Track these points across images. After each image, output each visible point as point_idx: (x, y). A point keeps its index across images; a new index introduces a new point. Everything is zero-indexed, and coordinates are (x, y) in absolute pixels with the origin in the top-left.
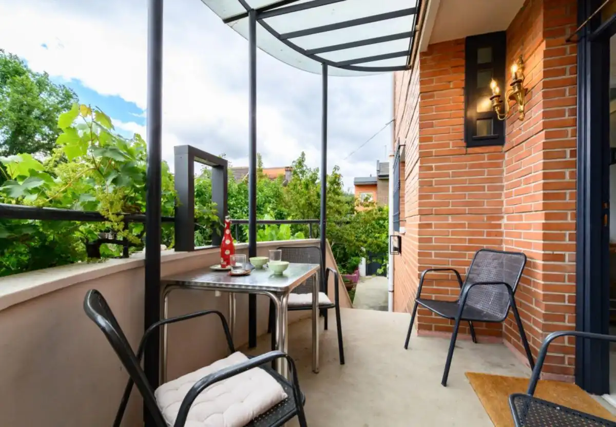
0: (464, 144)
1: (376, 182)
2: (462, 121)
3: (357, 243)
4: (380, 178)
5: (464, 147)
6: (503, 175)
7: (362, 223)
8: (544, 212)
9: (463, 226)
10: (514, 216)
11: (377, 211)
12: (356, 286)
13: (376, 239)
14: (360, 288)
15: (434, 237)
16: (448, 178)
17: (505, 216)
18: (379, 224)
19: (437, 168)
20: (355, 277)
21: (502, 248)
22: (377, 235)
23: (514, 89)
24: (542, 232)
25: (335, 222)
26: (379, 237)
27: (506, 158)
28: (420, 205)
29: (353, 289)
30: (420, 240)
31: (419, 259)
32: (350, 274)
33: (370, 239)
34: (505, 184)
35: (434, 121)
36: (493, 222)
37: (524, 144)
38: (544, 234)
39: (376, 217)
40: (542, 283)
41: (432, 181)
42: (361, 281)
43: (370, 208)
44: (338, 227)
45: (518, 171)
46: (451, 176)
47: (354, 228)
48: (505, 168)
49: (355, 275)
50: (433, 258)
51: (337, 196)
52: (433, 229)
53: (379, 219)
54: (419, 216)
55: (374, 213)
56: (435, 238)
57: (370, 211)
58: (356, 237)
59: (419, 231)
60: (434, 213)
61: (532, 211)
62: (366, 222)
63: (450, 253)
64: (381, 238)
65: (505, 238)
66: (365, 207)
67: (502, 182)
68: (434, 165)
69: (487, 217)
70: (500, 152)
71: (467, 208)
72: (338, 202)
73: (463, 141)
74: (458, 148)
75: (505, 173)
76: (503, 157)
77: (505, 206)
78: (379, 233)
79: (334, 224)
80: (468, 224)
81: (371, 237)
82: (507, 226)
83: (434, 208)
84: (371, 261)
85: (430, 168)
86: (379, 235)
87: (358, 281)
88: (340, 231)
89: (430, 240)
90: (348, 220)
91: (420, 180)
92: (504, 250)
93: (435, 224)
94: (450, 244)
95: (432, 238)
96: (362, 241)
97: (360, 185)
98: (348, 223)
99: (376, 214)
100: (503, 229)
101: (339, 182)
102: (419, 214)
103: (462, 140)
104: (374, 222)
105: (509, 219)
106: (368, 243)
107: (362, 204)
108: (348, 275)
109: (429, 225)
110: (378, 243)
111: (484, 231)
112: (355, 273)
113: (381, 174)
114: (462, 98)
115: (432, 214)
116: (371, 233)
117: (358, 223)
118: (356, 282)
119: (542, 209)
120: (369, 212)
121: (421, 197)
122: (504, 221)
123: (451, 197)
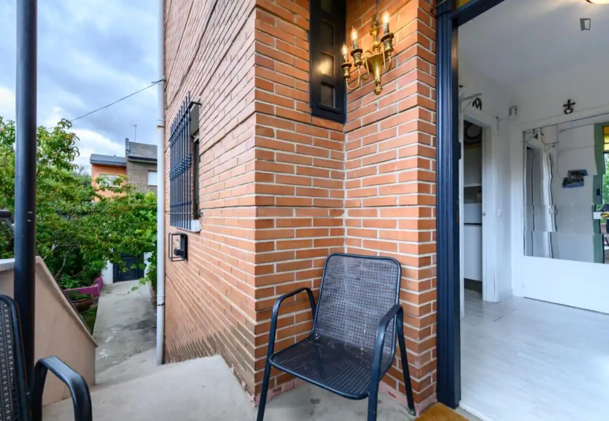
0: (309, 110)
1: (125, 163)
2: (306, 77)
3: (104, 244)
4: (130, 160)
5: (309, 113)
6: (344, 160)
7: (112, 214)
8: (418, 206)
9: (307, 222)
10: (361, 210)
11: (135, 198)
12: (97, 301)
13: (136, 237)
14: (105, 302)
15: (275, 241)
16: (292, 153)
17: (346, 210)
18: (138, 215)
19: (281, 135)
20: (96, 288)
21: (343, 249)
22: (137, 231)
23: (385, 45)
24: (417, 231)
25: (57, 212)
26: (141, 234)
27: (347, 141)
28: (258, 189)
29: (92, 306)
30: (258, 247)
31: (256, 279)
32: (87, 285)
33: (127, 237)
34: (346, 171)
35: (275, 61)
36: (335, 218)
37: (379, 123)
38: (420, 234)
39: (134, 205)
40: (418, 294)
41: (273, 153)
42: (105, 291)
43: (123, 194)
44: (64, 220)
45: (371, 155)
46: (295, 151)
47: (96, 221)
48: (346, 153)
49: (96, 285)
50: (275, 273)
51: (64, 170)
52: (275, 229)
53: (139, 209)
54: (255, 207)
55: (129, 201)
56: (277, 242)
57: (123, 198)
58: (101, 234)
59: (257, 233)
60: (275, 203)
61: (396, 206)
62: (116, 213)
63: (296, 262)
64: (146, 235)
65: (346, 236)
66: (115, 192)
67: (343, 169)
68: (275, 129)
69: (331, 210)
70: (341, 132)
71: (313, 198)
72: (68, 180)
73: (308, 105)
74: (304, 113)
75: (346, 158)
76: (343, 139)
77: (346, 198)
78: (140, 228)
79: (55, 215)
80: (314, 219)
81: (127, 234)
82: (348, 222)
83: (276, 196)
84: (129, 268)
85: (270, 133)
86: (140, 231)
87: (102, 293)
88: (68, 227)
89: (270, 246)
90: (85, 209)
91: (258, 148)
92: (346, 252)
93: (277, 220)
94: (295, 250)
95: (273, 242)
96: (111, 241)
97: (100, 165)
98: (84, 213)
99: (132, 202)
100: (344, 227)
101: (71, 146)
102: (256, 205)
103: (307, 103)
104: (130, 213)
105: (350, 214)
106: (124, 242)
107: (109, 188)
108: (84, 288)
109: (269, 223)
110: (140, 241)
111: (327, 229)
112: (95, 283)
113: (132, 155)
114: (307, 45)
115: (273, 205)
116: (126, 227)
117: (104, 214)
118: (97, 296)
119: (416, 203)
120: (121, 200)
121: (259, 177)
122: (345, 216)
123: (294, 181)
